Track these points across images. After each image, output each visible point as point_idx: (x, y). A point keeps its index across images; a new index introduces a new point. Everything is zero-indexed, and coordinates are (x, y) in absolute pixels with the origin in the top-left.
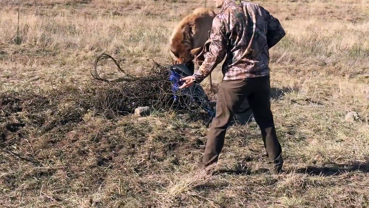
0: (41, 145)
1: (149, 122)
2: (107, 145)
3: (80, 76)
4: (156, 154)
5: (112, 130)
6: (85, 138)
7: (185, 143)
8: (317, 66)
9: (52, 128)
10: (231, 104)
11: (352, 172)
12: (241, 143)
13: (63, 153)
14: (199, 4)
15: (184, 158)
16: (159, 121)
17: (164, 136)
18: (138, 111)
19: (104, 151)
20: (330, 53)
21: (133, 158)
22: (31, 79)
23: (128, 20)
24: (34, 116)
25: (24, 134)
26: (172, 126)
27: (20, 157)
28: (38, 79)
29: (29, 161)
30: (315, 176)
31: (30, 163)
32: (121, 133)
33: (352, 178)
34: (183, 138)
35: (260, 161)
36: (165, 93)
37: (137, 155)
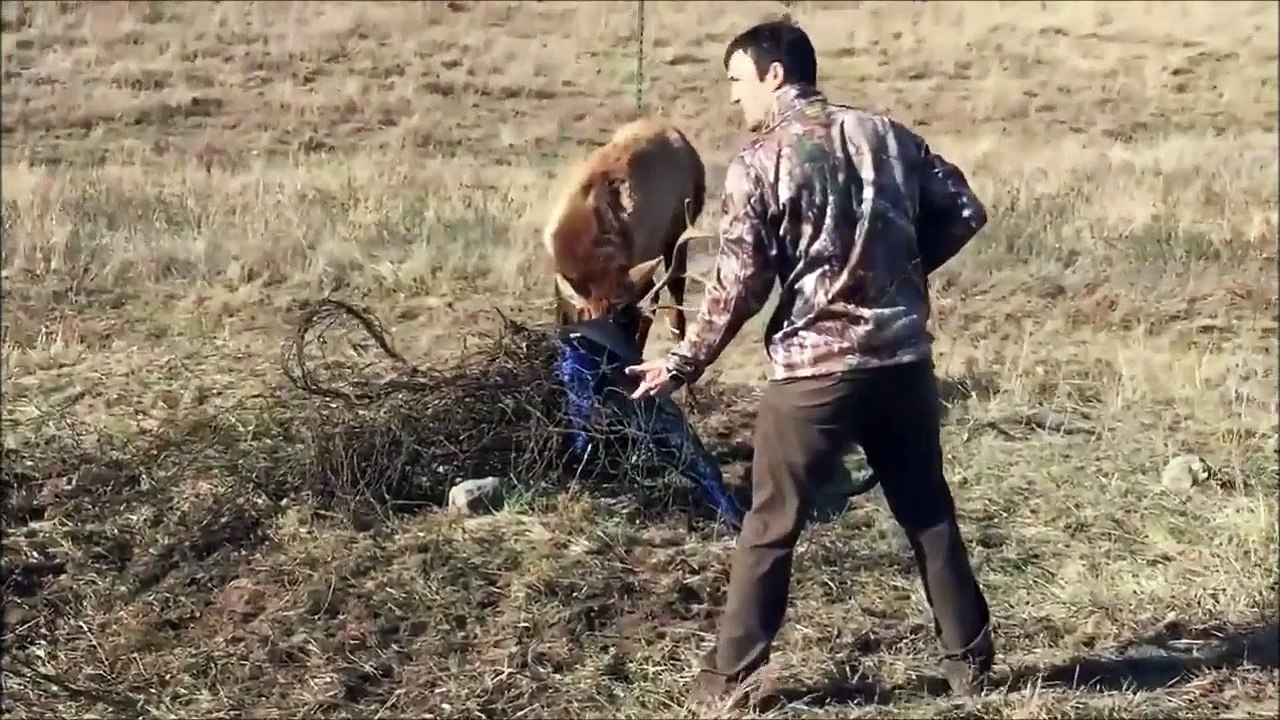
0: (133, 638)
1: (503, 533)
2: (369, 625)
3: (226, 379)
4: (543, 648)
5: (378, 568)
6: (288, 605)
7: (640, 602)
8: (1035, 299)
9: (165, 575)
10: (799, 458)
11: (1224, 670)
12: (831, 588)
13: (216, 665)
14: (598, 101)
15: (644, 657)
16: (538, 529)
17: (566, 582)
18: (460, 494)
19: (362, 646)
20: (1074, 253)
21: (468, 667)
22: (57, 397)
23: (362, 169)
24: (92, 533)
25: (67, 602)
26: (586, 543)
27: (67, 689)
28: (82, 395)
29: (97, 699)
30: (1106, 693)
31: (100, 706)
32: (412, 579)
33: (1228, 693)
34: (630, 584)
35: (905, 651)
36: (551, 428)
37: (479, 652)
